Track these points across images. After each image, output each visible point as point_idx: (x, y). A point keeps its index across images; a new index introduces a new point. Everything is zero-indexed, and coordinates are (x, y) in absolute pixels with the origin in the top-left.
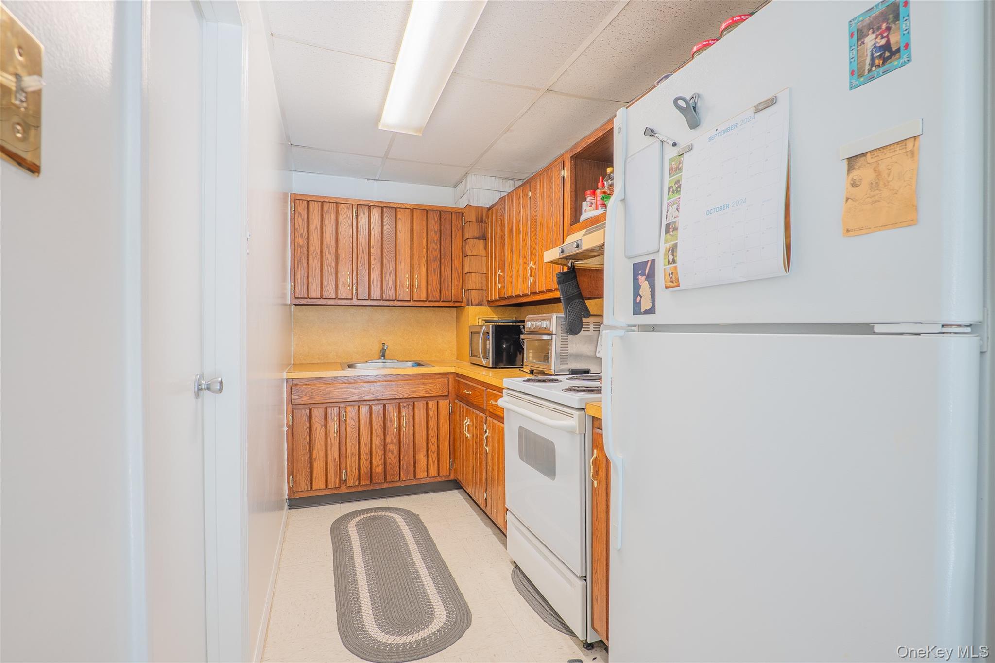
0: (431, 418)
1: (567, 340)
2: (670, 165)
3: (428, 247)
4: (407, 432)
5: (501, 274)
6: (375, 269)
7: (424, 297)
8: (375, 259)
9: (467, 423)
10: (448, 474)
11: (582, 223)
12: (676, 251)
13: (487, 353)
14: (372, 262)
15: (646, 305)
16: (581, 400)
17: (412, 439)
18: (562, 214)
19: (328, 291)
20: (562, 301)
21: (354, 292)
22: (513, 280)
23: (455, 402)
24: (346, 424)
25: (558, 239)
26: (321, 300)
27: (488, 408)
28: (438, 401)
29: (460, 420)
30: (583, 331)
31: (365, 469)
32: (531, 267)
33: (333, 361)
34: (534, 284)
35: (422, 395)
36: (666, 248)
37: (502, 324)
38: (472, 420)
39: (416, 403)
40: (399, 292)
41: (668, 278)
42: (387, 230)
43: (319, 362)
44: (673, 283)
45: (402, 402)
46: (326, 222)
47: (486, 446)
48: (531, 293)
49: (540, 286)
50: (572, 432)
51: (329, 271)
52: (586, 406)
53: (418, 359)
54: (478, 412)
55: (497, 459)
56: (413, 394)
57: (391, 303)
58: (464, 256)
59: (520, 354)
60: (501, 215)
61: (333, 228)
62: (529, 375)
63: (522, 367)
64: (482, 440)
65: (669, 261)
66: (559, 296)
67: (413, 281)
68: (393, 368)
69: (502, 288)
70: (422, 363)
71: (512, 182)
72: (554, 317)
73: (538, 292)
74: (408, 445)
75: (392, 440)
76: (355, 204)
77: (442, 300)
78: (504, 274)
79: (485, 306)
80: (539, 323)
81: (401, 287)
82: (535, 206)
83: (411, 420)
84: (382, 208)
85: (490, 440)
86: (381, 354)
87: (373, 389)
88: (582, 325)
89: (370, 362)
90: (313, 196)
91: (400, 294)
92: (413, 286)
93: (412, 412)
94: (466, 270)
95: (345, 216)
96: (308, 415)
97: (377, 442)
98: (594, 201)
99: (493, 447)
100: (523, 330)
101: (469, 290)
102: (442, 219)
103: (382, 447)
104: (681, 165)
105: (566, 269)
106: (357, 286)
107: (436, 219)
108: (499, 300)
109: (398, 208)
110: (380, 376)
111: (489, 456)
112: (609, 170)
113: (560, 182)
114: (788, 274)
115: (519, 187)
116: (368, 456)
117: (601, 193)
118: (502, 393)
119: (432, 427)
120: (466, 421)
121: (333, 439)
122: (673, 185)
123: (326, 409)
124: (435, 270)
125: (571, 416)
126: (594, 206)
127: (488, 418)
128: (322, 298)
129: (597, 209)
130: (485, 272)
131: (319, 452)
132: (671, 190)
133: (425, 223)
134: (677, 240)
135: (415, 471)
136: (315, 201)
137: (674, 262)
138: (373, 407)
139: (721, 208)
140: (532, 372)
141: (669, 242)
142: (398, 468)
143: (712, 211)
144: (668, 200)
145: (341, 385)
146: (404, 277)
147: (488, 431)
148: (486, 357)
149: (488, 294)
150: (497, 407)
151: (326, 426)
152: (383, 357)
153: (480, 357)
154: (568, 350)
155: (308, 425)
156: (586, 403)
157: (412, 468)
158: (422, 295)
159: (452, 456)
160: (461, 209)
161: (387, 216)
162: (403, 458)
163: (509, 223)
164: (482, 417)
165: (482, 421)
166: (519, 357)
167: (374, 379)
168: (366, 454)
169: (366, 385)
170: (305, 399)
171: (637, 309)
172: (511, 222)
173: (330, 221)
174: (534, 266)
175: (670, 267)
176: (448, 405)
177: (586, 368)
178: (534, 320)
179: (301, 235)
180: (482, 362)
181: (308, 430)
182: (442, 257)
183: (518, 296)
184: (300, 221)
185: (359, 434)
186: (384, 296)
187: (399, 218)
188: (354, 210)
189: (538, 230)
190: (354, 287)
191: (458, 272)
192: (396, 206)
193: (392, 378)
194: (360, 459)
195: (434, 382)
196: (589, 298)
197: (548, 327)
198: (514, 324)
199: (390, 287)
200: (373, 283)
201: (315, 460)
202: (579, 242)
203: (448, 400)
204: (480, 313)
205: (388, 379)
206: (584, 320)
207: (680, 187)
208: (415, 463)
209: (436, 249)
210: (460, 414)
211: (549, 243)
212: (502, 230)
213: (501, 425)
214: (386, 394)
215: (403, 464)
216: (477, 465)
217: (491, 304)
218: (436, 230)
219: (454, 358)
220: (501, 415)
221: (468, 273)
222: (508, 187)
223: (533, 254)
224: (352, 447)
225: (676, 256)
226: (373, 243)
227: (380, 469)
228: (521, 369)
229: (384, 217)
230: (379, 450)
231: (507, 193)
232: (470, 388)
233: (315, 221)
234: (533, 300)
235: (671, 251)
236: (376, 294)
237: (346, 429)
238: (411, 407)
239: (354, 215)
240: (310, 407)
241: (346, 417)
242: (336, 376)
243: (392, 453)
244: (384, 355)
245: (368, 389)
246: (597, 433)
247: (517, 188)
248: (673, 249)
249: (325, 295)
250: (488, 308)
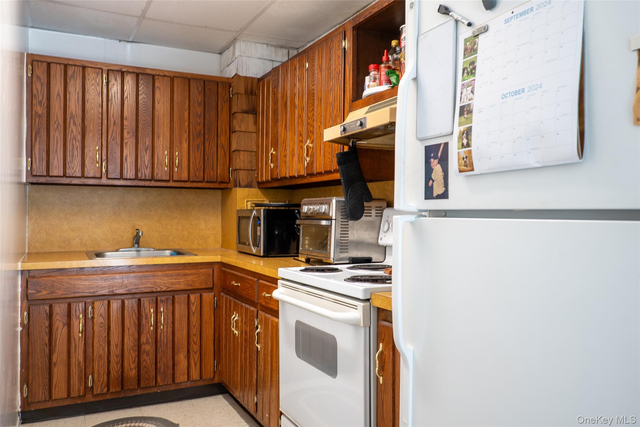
0: (194, 313)
1: (347, 226)
2: (465, 45)
3: (191, 120)
4: (165, 330)
5: (274, 153)
6: (128, 145)
7: (185, 176)
8: (128, 133)
9: (235, 319)
10: (212, 376)
11: (365, 99)
12: (471, 135)
13: (258, 241)
14: (126, 135)
15: (438, 190)
16: (366, 290)
17: (171, 338)
18: (343, 89)
19: (73, 169)
20: (343, 183)
21: (104, 170)
22: (288, 159)
23: (220, 296)
24: (93, 322)
25: (339, 116)
26: (64, 178)
27: (260, 301)
28: (201, 294)
29: (226, 315)
30: (365, 216)
31: (115, 374)
32: (307, 146)
33: (77, 250)
34: (311, 164)
35: (182, 287)
36: (460, 131)
37: (274, 208)
38: (241, 315)
39: (176, 296)
40: (156, 171)
41: (462, 163)
42: (143, 100)
43: (59, 250)
44: (467, 167)
45: (160, 296)
46: (71, 88)
47: (257, 343)
48: (307, 175)
49: (318, 167)
50: (355, 325)
51: (74, 144)
52: (371, 296)
53: (177, 247)
54: (248, 306)
55: (269, 358)
56: (173, 286)
57: (147, 183)
58: (232, 131)
59: (294, 241)
60: (275, 88)
61: (78, 96)
62: (305, 264)
63: (298, 256)
64: (252, 337)
65: (463, 144)
66: (339, 178)
67: (173, 159)
68: (149, 257)
69: (275, 169)
70: (182, 251)
71: (285, 51)
72: (334, 201)
73: (315, 173)
74: (167, 345)
75: (147, 339)
76: (105, 68)
77: (206, 180)
78: (277, 153)
79: (255, 188)
80: (317, 208)
81: (159, 165)
82: (313, 79)
83: (170, 315)
84: (137, 75)
85: (262, 336)
86: (134, 241)
87: (126, 282)
88: (364, 210)
89: (121, 250)
90: (54, 58)
91: (158, 174)
92: (173, 164)
93: (171, 307)
94: (234, 147)
95: (93, 82)
96: (48, 312)
97: (129, 342)
98: (377, 76)
99: (266, 343)
100: (298, 215)
101: (236, 170)
102: (206, 90)
103: (136, 348)
104: (476, 46)
105: (346, 149)
106: (107, 163)
107: (200, 90)
108: (271, 182)
109: (156, 75)
110: (135, 267)
111: (261, 355)
112: (394, 43)
113: (341, 53)
114: (582, 160)
115: (295, 57)
116: (119, 359)
117: (385, 67)
118: (277, 284)
119: (194, 324)
120: (233, 317)
121: (77, 339)
122: (468, 66)
123: (69, 305)
124: (198, 146)
125: (355, 307)
126: (377, 81)
127: (260, 312)
128: (65, 176)
129: (380, 84)
130: (254, 150)
131: (60, 355)
132: (466, 71)
133: (186, 93)
134: (471, 123)
135: (173, 375)
136: (57, 63)
137: (468, 145)
138: (126, 302)
139: (517, 93)
140: (308, 261)
141: (463, 125)
142: (154, 372)
143: (507, 95)
144: (462, 81)
145: (87, 277)
146: (163, 153)
147: (259, 326)
148: (256, 245)
149: (258, 175)
150: (270, 299)
151: (69, 325)
152: (136, 245)
153: (249, 245)
154: (348, 237)
155: (47, 323)
156: (371, 293)
157: (170, 371)
158: (183, 175)
159: (216, 357)
160: (228, 79)
161: (143, 84)
162: (160, 359)
163: (283, 97)
164: (253, 311)
165: (253, 316)
166: (293, 245)
167: (126, 270)
168: (117, 356)
169: (117, 276)
170: (44, 294)
171: (429, 194)
172: (285, 96)
173: (76, 88)
174: (310, 145)
175: (464, 151)
176: (212, 298)
177: (368, 256)
178: (311, 204)
179: (40, 103)
180: (251, 250)
181: (47, 330)
182: (206, 132)
183: (292, 178)
184: (39, 86)
185: (108, 334)
186: (139, 175)
187: (157, 87)
188: (104, 76)
189: (316, 105)
190: (104, 164)
191: (224, 150)
192: (154, 73)
193: (148, 269)
194: (109, 362)
195: (197, 272)
196: (371, 181)
197: (327, 212)
198: (287, 208)
199: (147, 164)
200: (126, 159)
201: (55, 364)
202: (362, 121)
203: (213, 294)
204: (249, 195)
205: (144, 269)
206: (366, 204)
207: (474, 68)
208: (174, 365)
209: (200, 123)
210: (226, 308)
211: (328, 121)
212: (275, 103)
213: (275, 319)
214: (141, 286)
215: (160, 367)
216: (246, 365)
217: (262, 186)
218: (200, 101)
219: (218, 246)
220: (276, 308)
221: (235, 151)
222: (281, 57)
223: (311, 132)
224: (99, 348)
225: (471, 140)
226: (127, 115)
227: (134, 373)
228: (296, 258)
229: (140, 85)
230: (132, 352)
231: (280, 64)
232: (238, 279)
233: (57, 87)
234: (309, 181)
235: (465, 135)
236: (129, 172)
237: (93, 328)
238: (170, 302)
239: (104, 81)
240: (50, 302)
241: (93, 314)
242: (82, 266)
243: (148, 354)
244: (137, 243)
245: (119, 281)
246: (383, 325)
247: (292, 58)
248: (468, 133)
249: (69, 173)
250: (258, 190)
